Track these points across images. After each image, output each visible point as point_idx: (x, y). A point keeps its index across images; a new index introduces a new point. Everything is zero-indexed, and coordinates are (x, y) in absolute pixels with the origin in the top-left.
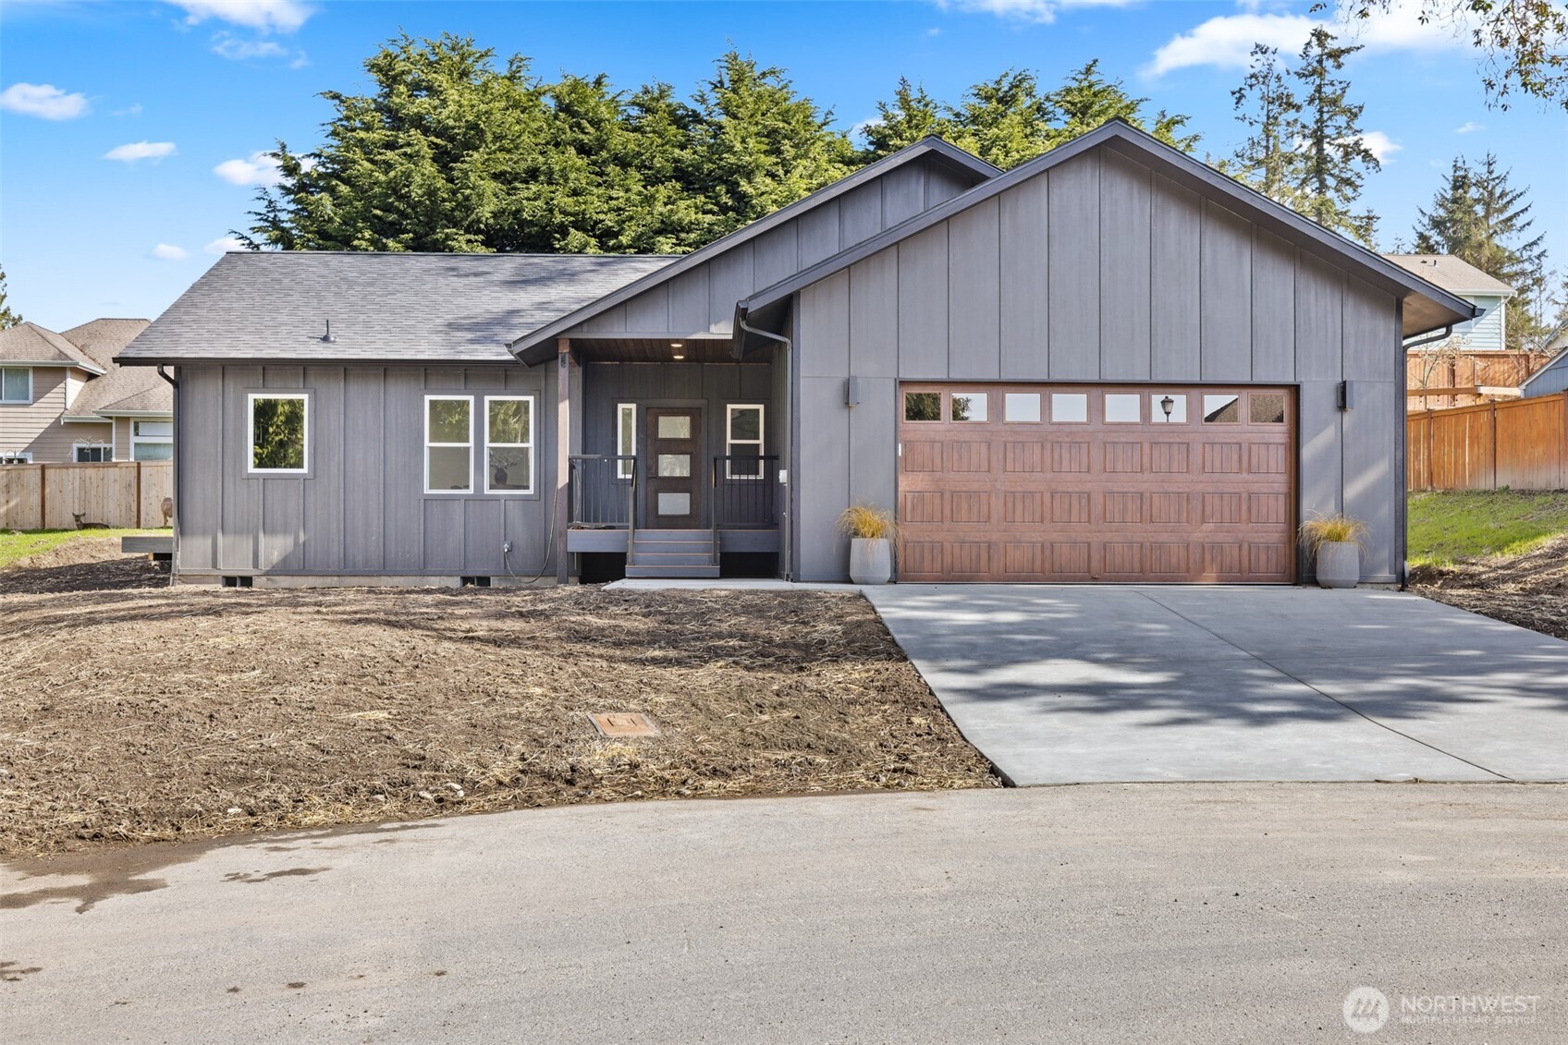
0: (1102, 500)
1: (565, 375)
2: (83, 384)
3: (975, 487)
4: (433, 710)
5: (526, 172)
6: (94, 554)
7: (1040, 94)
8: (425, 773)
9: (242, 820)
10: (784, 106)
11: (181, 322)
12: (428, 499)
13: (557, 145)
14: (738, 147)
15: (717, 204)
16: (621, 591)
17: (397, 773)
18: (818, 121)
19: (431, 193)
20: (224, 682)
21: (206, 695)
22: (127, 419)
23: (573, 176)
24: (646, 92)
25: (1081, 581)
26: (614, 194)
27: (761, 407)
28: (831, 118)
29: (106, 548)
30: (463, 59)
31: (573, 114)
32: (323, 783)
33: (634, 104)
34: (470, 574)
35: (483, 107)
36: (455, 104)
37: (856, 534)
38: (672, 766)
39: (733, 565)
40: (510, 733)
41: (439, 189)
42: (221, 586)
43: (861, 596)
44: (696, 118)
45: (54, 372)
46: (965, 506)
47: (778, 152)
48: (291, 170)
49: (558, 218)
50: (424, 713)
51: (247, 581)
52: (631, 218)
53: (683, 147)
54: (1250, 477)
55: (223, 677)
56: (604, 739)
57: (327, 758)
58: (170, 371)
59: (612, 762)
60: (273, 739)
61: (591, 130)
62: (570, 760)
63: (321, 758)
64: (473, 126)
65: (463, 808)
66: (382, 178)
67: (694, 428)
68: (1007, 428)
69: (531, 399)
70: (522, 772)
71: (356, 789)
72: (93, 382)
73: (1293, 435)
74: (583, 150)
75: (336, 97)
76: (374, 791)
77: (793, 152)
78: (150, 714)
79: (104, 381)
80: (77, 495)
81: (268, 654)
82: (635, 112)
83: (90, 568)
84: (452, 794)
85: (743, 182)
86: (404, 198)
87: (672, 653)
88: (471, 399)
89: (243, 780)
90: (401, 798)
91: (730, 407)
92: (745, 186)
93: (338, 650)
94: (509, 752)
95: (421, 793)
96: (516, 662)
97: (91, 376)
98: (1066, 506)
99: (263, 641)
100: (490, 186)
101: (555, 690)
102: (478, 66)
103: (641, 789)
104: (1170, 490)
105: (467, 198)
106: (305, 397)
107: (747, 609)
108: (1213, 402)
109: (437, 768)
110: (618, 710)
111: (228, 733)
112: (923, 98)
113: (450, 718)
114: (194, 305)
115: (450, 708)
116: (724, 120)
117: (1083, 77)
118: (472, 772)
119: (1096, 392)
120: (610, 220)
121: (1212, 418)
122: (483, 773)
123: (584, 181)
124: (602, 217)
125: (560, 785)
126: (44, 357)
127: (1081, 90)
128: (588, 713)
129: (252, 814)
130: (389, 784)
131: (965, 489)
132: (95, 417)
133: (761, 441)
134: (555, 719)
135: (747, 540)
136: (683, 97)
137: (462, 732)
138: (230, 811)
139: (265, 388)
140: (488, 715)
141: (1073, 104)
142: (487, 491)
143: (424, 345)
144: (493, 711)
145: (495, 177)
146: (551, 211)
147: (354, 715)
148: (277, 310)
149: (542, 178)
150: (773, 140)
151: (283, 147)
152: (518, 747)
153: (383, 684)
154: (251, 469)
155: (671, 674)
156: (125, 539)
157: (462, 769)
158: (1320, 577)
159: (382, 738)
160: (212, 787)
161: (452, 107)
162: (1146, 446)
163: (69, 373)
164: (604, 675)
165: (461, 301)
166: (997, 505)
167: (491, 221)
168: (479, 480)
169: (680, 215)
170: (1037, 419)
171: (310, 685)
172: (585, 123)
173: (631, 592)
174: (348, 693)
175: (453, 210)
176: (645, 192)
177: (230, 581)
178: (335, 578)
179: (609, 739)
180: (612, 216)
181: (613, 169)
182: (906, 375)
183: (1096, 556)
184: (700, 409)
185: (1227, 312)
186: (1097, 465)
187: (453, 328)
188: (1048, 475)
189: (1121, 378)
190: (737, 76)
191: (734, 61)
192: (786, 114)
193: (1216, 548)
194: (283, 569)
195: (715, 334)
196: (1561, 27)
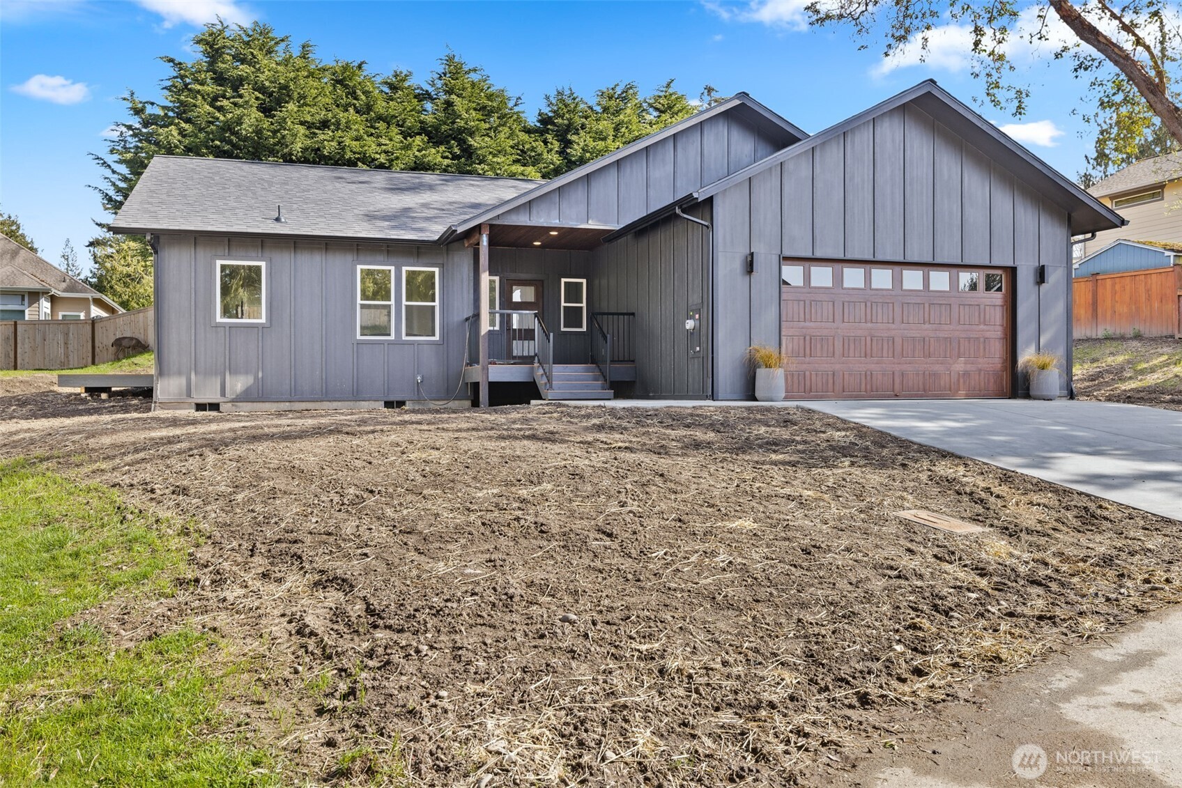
0: (901, 342)
1: (486, 252)
3: (825, 332)
5: (320, 122)
6: (8, 389)
7: (640, 98)
10: (489, 92)
12: (360, 343)
13: (339, 106)
14: (465, 115)
15: (450, 153)
18: (511, 104)
19: (258, 132)
24: (394, 75)
25: (890, 397)
26: (383, 141)
27: (584, 281)
28: (520, 101)
29: (18, 384)
30: (268, 40)
31: (348, 87)
33: (385, 83)
34: (392, 398)
36: (269, 70)
37: (756, 366)
41: (264, 129)
42: (193, 411)
44: (429, 95)
46: (819, 346)
47: (489, 122)
48: (137, 110)
49: (348, 155)
51: (215, 407)
52: (397, 158)
54: (985, 327)
61: (363, 97)
64: (286, 87)
66: (220, 118)
67: (538, 294)
68: (845, 292)
69: (436, 270)
73: (1009, 300)
74: (357, 110)
75: (171, 60)
77: (498, 122)
82: (386, 88)
85: (469, 139)
86: (237, 134)
88: (392, 268)
91: (564, 280)
92: (471, 141)
98: (880, 346)
100: (302, 130)
102: (279, 47)
104: (940, 335)
105: (283, 137)
106: (263, 264)
108: (965, 277)
112: (572, 94)
117: (664, 89)
119: (897, 268)
120: (382, 159)
123: (362, 132)
124: (378, 156)
127: (665, 97)
131: (819, 334)
133: (584, 304)
135: (621, 372)
136: (420, 81)
141: (663, 105)
142: (404, 338)
143: (358, 227)
145: (302, 124)
146: (343, 149)
148: (224, 198)
149: (332, 127)
150: (486, 112)
151: (132, 94)
154: (219, 319)
156: (60, 376)
158: (1032, 393)
162: (927, 305)
165: (362, 198)
166: (839, 345)
167: (300, 154)
168: (398, 330)
169: (430, 158)
170: (862, 286)
175: (275, 144)
176: (405, 141)
177: (200, 407)
178: (287, 404)
180: (383, 155)
181: (381, 125)
182: (787, 253)
183: (897, 381)
184: (542, 281)
185: (976, 216)
186: (898, 319)
187: (370, 217)
188: (869, 325)
189: (916, 259)
190: (454, 70)
191: (450, 60)
192: (490, 97)
193: (966, 374)
194: (246, 397)
195: (593, 225)
196: (1012, 68)
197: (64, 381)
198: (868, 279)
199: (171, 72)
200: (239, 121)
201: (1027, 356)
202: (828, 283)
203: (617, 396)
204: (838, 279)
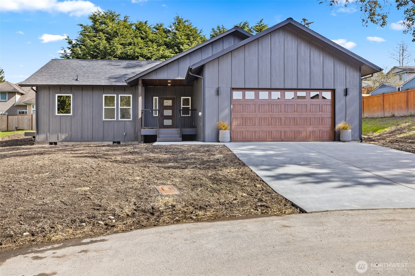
0: (284, 120)
1: (140, 89)
2: (20, 96)
3: (251, 116)
4: (104, 186)
5: (128, 43)
6: (19, 137)
7: (250, 27)
8: (101, 212)
9: (28, 238)
10: (191, 28)
11: (38, 76)
12: (104, 122)
13: (136, 37)
14: (180, 38)
15: (175, 51)
16: (158, 145)
17: (91, 213)
18: (198, 32)
19: (105, 48)
20: (36, 177)
21: (29, 182)
22: (31, 104)
23: (140, 44)
24: (157, 25)
25: (279, 141)
26: (150, 49)
27: (190, 98)
28: (202, 31)
29: (22, 135)
30: (113, 16)
31: (140, 30)
32: (63, 218)
33: (154, 28)
34: (115, 141)
35: (118, 27)
36: (111, 27)
37: (220, 129)
38: (186, 206)
39: (185, 138)
40: (130, 194)
41: (107, 47)
42: (48, 145)
43: (224, 146)
44: (169, 31)
45: (13, 93)
46: (249, 121)
47: (189, 39)
48: (70, 43)
49: (136, 54)
50: (101, 187)
51: (56, 143)
52: (154, 54)
53: (166, 38)
54: (322, 113)
55: (36, 175)
56: (162, 196)
57: (66, 207)
58: (35, 88)
59: (165, 205)
60: (47, 200)
61: (144, 34)
62: (151, 204)
63: (64, 207)
64: (116, 32)
65: (115, 230)
66: (93, 44)
67: (173, 103)
68: (260, 101)
69: (131, 95)
70: (135, 210)
71: (75, 220)
72: (23, 96)
73: (333, 102)
74: (142, 38)
75: (81, 25)
76: (82, 222)
77: (193, 39)
78: (8, 190)
79: (25, 95)
80: (16, 122)
81: (53, 167)
82: (154, 30)
83: (17, 140)
84: (110, 221)
85: (181, 46)
86: (98, 49)
87: (176, 164)
88: (115, 95)
89: (33, 218)
90: (92, 224)
91: (182, 98)
92: (181, 47)
93: (75, 165)
94: (130, 202)
95: (99, 222)
96: (130, 168)
97: (22, 94)
98: (275, 121)
99: (53, 162)
100: (120, 46)
101: (143, 177)
102: (117, 18)
103: (178, 216)
104: (302, 117)
105: (114, 49)
106: (71, 95)
107: (194, 150)
108: (313, 94)
109: (105, 210)
110: (164, 184)
111: (32, 197)
112: (223, 27)
113: (110, 189)
114: (42, 72)
115: (110, 185)
116: (177, 32)
117: (260, 23)
118: (118, 211)
119: (283, 91)
120: (149, 55)
121: (313, 98)
122: (122, 211)
123: (143, 46)
124: (147, 54)
125: (148, 215)
127: (259, 26)
128: (155, 186)
129: (33, 235)
130: (88, 217)
131: (249, 117)
132: (23, 104)
133: (190, 106)
134: (144, 188)
135: (188, 131)
136: (166, 26)
137: (114, 195)
138: (25, 234)
139: (60, 93)
140: (122, 188)
141: (258, 29)
142: (120, 119)
143: (103, 81)
144: (123, 187)
145: (121, 44)
146: (135, 52)
147: (77, 189)
148: (64, 73)
149: (132, 45)
150: (188, 36)
152: (133, 200)
153: (88, 177)
154: (57, 114)
155: (178, 171)
156: (25, 133)
157: (114, 210)
158: (341, 139)
159: (87, 198)
160: (21, 222)
161: (110, 27)
162: (296, 105)
163: (16, 94)
164: (158, 172)
165: (113, 71)
166: (257, 121)
167: (120, 55)
168: (118, 117)
169: (166, 54)
170: (267, 98)
171: (64, 178)
172: (143, 32)
173: (161, 146)
174: (76, 181)
175: (111, 52)
176: (157, 48)
177: (51, 143)
178: (79, 142)
179: (163, 196)
180: (150, 54)
181: (150, 43)
182: (234, 86)
183: (283, 134)
184: (174, 98)
185: (317, 70)
186: (283, 110)
187: (110, 78)
188: (270, 113)
189: (290, 87)
190: (179, 21)
191: (178, 18)
192: (191, 31)
193: (313, 132)
194: (65, 140)
195: (180, 78)
196: (380, 7)
197: (26, 134)
199: (80, 29)
200: (99, 44)
201: (339, 125)
202: (253, 98)
204: (257, 96)
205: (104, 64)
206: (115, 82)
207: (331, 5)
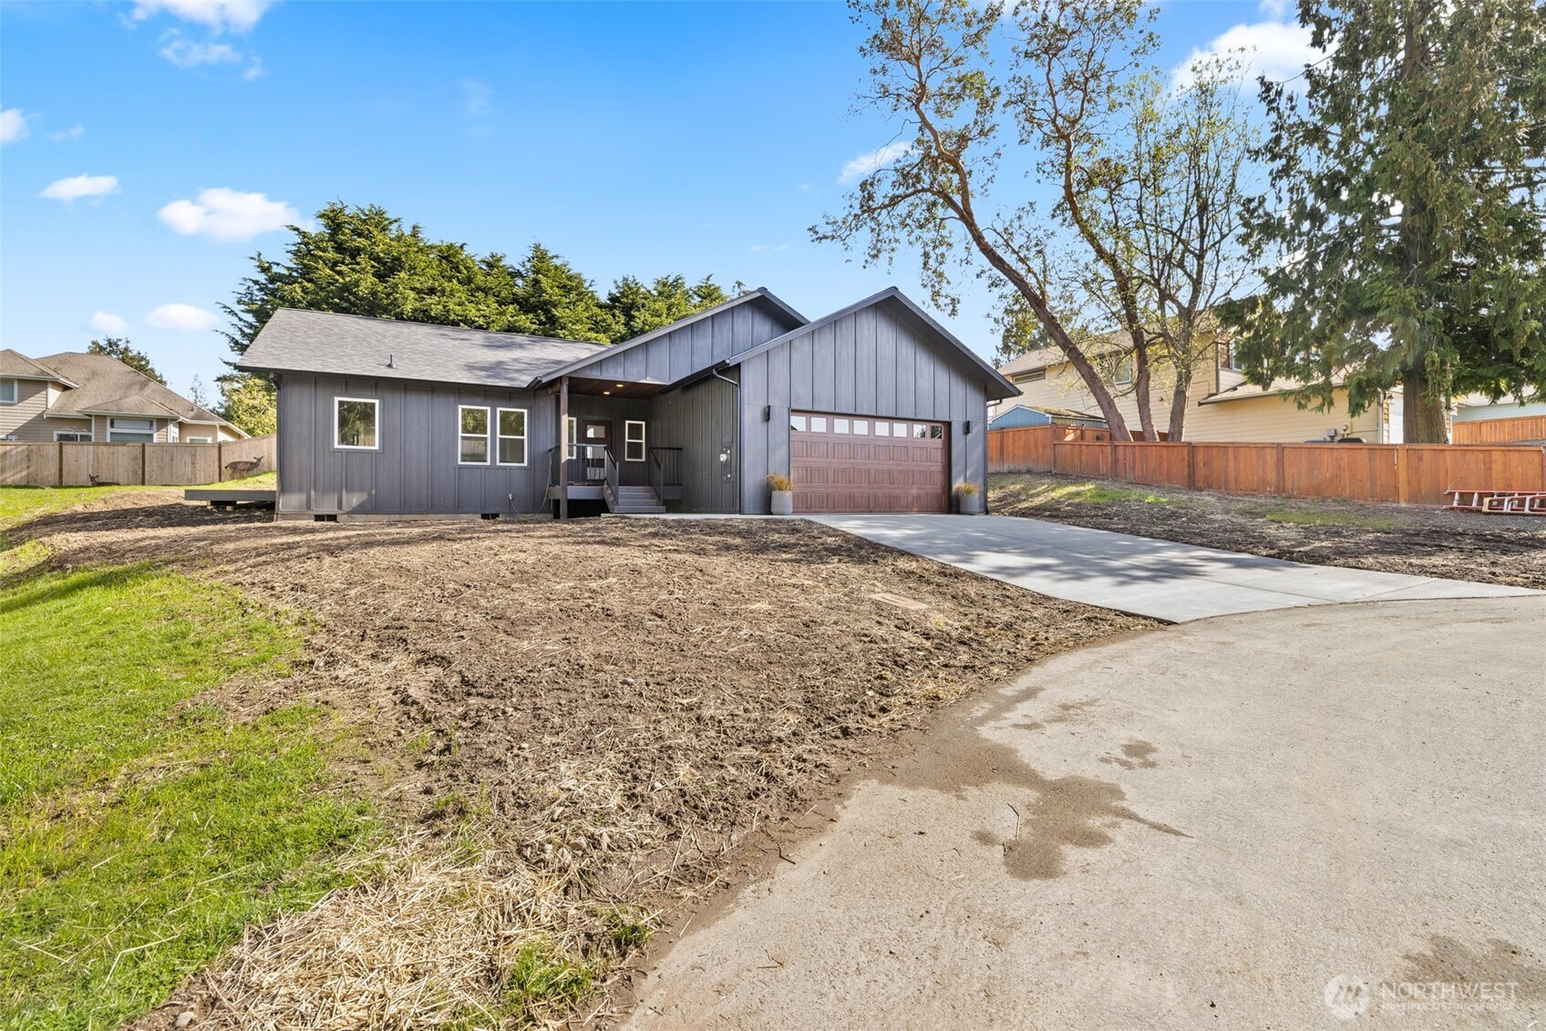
0: (874, 473)
1: (565, 398)
2: (59, 393)
3: (821, 465)
5: (428, 289)
7: (687, 287)
10: (568, 274)
12: (461, 467)
13: (445, 277)
14: (549, 291)
15: (538, 320)
19: (374, 294)
22: (104, 417)
23: (457, 295)
24: (490, 256)
25: (866, 513)
26: (481, 307)
27: (643, 423)
28: (594, 283)
30: (383, 220)
31: (452, 262)
33: (484, 262)
34: (487, 512)
35: (400, 249)
36: (382, 244)
37: (771, 489)
41: (379, 292)
42: (313, 521)
43: (807, 521)
44: (520, 274)
45: (39, 384)
46: (817, 475)
48: (265, 269)
49: (452, 317)
51: (333, 518)
52: (493, 322)
54: (931, 464)
61: (465, 271)
64: (398, 259)
67: (606, 432)
68: (834, 436)
69: (525, 411)
72: (68, 392)
73: (947, 445)
74: (460, 282)
75: (297, 229)
77: (576, 298)
79: (78, 392)
82: (485, 266)
86: (355, 294)
88: (489, 409)
91: (627, 422)
92: (554, 312)
97: (66, 388)
98: (860, 476)
100: (412, 295)
102: (393, 227)
104: (901, 469)
105: (396, 299)
106: (377, 402)
108: (917, 428)
112: (635, 280)
116: (539, 277)
117: (705, 281)
119: (872, 420)
120: (481, 321)
123: (463, 299)
124: (477, 319)
126: (29, 373)
127: (706, 287)
131: (817, 466)
132: (80, 416)
133: (644, 441)
135: (673, 493)
136: (512, 262)
139: (345, 395)
141: (704, 293)
142: (498, 464)
143: (459, 375)
145: (413, 290)
146: (448, 311)
149: (438, 294)
150: (567, 290)
151: (260, 255)
154: (337, 446)
156: (187, 491)
158: (961, 510)
161: (382, 246)
162: (891, 448)
163: (50, 385)
166: (831, 474)
167: (410, 314)
168: (493, 458)
169: (521, 323)
170: (847, 432)
172: (459, 267)
175: (388, 305)
176: (500, 309)
180: (482, 319)
181: (480, 295)
182: (794, 407)
183: (871, 500)
184: (610, 422)
185: (925, 384)
186: (872, 456)
187: (470, 367)
188: (852, 461)
189: (884, 415)
190: (540, 256)
191: (537, 248)
192: (570, 278)
193: (918, 496)
195: (649, 381)
196: (948, 282)
197: (190, 495)
198: (851, 427)
199: (296, 239)
200: (357, 284)
201: (958, 484)
202: (824, 430)
203: (668, 511)
204: (831, 426)
205: (429, 334)
206: (489, 377)
207: (864, 267)
